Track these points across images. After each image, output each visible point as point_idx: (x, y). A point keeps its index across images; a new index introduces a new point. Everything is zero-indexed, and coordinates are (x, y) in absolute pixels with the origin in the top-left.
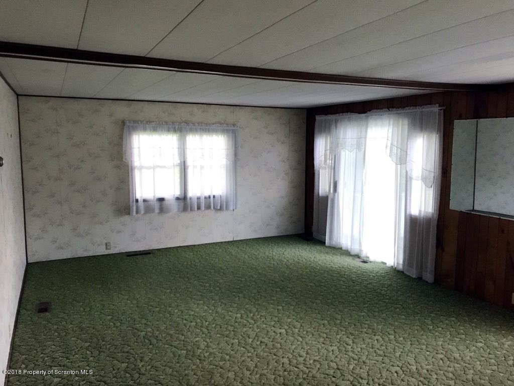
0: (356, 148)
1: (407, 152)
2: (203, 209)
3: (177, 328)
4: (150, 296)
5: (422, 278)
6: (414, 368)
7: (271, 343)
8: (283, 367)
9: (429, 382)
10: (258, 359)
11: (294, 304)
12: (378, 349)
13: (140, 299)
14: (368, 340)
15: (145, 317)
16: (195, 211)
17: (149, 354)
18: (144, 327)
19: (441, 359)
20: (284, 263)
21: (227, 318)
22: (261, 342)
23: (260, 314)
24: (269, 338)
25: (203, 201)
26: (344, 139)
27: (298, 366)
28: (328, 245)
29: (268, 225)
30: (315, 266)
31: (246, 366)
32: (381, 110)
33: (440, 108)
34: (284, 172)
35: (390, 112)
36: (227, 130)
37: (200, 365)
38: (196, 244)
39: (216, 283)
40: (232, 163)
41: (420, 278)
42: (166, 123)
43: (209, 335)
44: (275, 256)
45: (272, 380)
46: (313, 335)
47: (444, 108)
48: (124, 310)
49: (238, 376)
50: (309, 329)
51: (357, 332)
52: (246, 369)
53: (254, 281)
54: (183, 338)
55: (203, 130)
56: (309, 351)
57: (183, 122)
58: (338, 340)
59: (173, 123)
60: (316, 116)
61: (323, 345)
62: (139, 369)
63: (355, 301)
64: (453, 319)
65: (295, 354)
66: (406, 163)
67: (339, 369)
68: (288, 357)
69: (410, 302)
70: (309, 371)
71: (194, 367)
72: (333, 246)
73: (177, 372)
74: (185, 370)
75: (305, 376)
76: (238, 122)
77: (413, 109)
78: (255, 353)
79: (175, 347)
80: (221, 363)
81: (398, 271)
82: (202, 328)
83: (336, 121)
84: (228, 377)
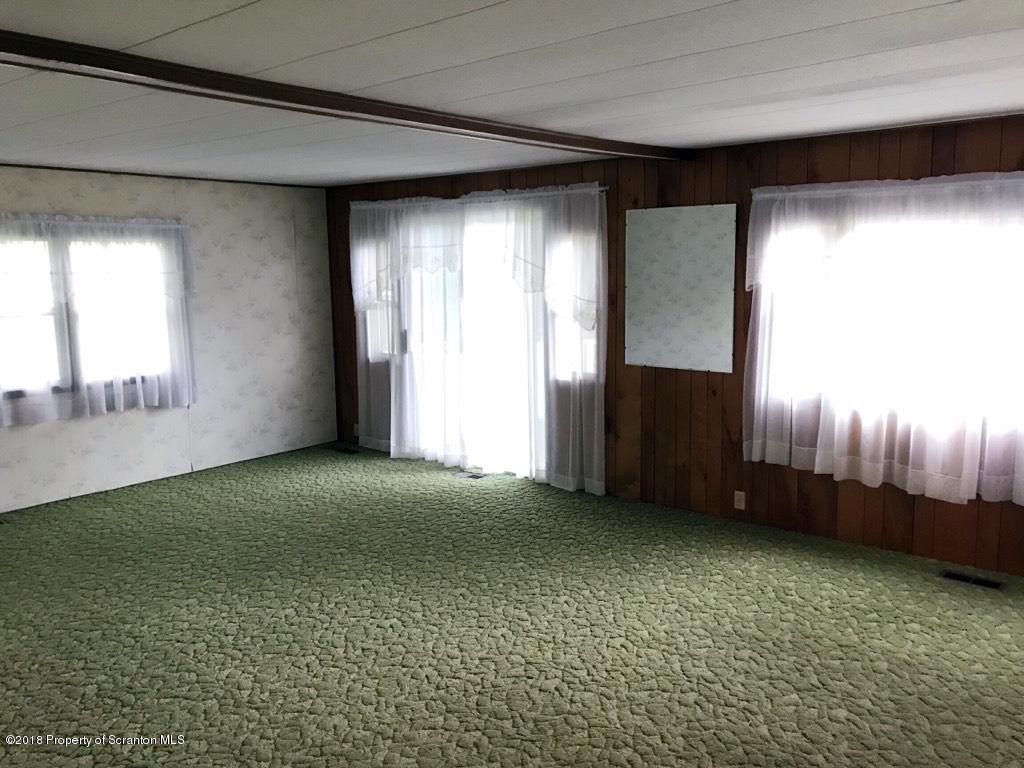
0: (444, 265)
1: (544, 270)
2: (122, 409)
3: (169, 662)
4: (60, 611)
5: (583, 490)
6: (646, 633)
7: (384, 647)
8: (429, 682)
9: (676, 649)
10: (377, 681)
11: (390, 570)
12: (575, 616)
13: (38, 621)
14: (551, 606)
15: (76, 655)
16: (101, 413)
17: (132, 725)
18: (85, 675)
19: (677, 611)
20: (327, 500)
21: (268, 620)
22: (363, 650)
23: (332, 599)
24: (375, 639)
25: (119, 391)
26: (419, 247)
27: (457, 675)
28: (396, 456)
29: (263, 431)
30: (391, 497)
31: (358, 698)
32: (489, 193)
33: (602, 189)
34: (290, 318)
35: (507, 197)
36: (163, 230)
37: (264, 719)
38: (108, 489)
39: (204, 558)
40: (179, 302)
41: (581, 491)
42: (16, 215)
43: (247, 658)
44: (302, 490)
45: (424, 710)
46: (453, 617)
47: (607, 188)
48: (9, 650)
49: (354, 720)
50: (442, 608)
51: (526, 597)
52: (363, 702)
53: (285, 543)
54: (193, 676)
55: (108, 231)
56: (461, 645)
57: (59, 213)
58: (502, 616)
59: (34, 215)
60: (351, 203)
61: (481, 630)
62: (128, 759)
63: (495, 546)
64: (662, 546)
65: (439, 656)
66: (543, 290)
67: (530, 663)
68: (430, 665)
69: (586, 531)
70: (482, 679)
71: (252, 726)
72: (407, 456)
73: (219, 743)
74: (235, 735)
75: (478, 688)
76: (187, 213)
77: (552, 190)
78: (364, 671)
79: (186, 699)
80: (307, 705)
81: (539, 484)
82: (225, 650)
83: (398, 214)
84: (335, 727)
